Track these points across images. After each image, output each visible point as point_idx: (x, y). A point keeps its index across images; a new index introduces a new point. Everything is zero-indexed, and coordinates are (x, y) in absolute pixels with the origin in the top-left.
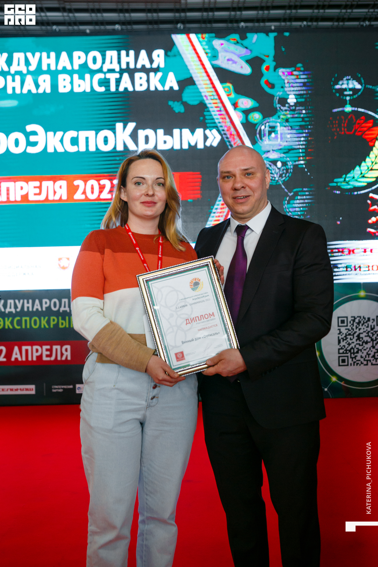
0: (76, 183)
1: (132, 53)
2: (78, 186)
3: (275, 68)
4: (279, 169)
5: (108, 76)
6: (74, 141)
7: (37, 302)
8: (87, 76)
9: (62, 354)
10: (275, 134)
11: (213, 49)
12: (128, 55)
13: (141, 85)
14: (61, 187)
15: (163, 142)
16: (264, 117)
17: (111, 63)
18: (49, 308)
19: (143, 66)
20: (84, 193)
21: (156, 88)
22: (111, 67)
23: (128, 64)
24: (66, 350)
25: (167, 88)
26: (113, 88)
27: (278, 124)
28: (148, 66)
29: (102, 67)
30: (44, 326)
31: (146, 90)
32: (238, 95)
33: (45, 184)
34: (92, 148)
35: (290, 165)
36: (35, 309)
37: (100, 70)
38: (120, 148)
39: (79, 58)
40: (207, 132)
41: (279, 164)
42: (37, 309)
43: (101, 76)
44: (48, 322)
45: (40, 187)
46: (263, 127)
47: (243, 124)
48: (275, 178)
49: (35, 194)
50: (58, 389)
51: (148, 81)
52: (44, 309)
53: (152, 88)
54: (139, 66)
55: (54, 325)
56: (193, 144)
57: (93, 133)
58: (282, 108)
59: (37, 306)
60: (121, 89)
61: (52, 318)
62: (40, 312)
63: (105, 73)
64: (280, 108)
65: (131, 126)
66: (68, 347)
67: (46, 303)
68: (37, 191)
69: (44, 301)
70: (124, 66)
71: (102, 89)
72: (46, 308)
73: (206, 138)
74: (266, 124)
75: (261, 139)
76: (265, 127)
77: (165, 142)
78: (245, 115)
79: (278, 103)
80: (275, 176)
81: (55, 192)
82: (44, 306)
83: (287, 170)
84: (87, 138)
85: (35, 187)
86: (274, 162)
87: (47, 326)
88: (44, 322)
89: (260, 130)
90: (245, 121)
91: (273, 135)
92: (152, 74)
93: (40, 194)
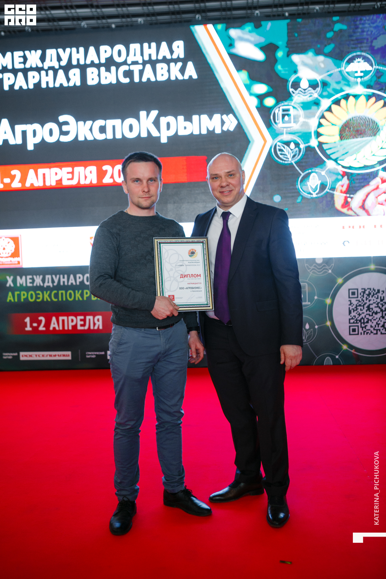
0: (105, 168)
1: (154, 45)
2: (106, 171)
3: (289, 54)
4: (291, 150)
5: (132, 67)
6: (103, 130)
7: (72, 277)
8: (113, 68)
9: (94, 324)
10: (288, 116)
11: (230, 38)
12: (150, 47)
13: (162, 75)
14: (91, 172)
15: (184, 128)
16: (278, 101)
17: (135, 55)
18: (82, 283)
19: (164, 57)
20: (112, 177)
21: (176, 77)
22: (135, 59)
23: (150, 55)
24: (98, 320)
25: (186, 77)
26: (136, 79)
27: (291, 108)
28: (169, 57)
29: (126, 60)
30: (78, 298)
31: (167, 79)
32: (253, 81)
33: (77, 169)
34: (119, 136)
35: (302, 146)
36: (70, 284)
37: (125, 63)
38: (144, 135)
39: (106, 51)
40: (224, 117)
41: (292, 145)
42: (72, 284)
43: (125, 68)
44: (82, 295)
45: (72, 173)
46: (277, 111)
47: (258, 108)
48: (288, 159)
49: (68, 179)
50: (91, 355)
51: (169, 71)
52: (78, 283)
53: (173, 78)
54: (160, 57)
55: (87, 298)
56: (211, 129)
57: (119, 121)
58: (294, 91)
59: (72, 281)
60: (144, 80)
61: (85, 291)
62: (74, 286)
63: (129, 65)
64: (293, 92)
65: (154, 113)
66: (100, 317)
67: (80, 278)
68: (70, 176)
69: (78, 276)
70: (146, 58)
71: (127, 80)
72: (80, 282)
73: (223, 123)
74: (279, 108)
75: (275, 122)
76: (279, 111)
77: (185, 128)
78: (259, 100)
79: (291, 88)
80: (289, 157)
81: (86, 177)
82: (78, 281)
83: (300, 151)
84: (114, 127)
85: (68, 173)
86: (288, 144)
87: (81, 299)
88: (78, 295)
89: (274, 113)
90: (259, 106)
91: (286, 118)
92: (172, 64)
93: (72, 179)
